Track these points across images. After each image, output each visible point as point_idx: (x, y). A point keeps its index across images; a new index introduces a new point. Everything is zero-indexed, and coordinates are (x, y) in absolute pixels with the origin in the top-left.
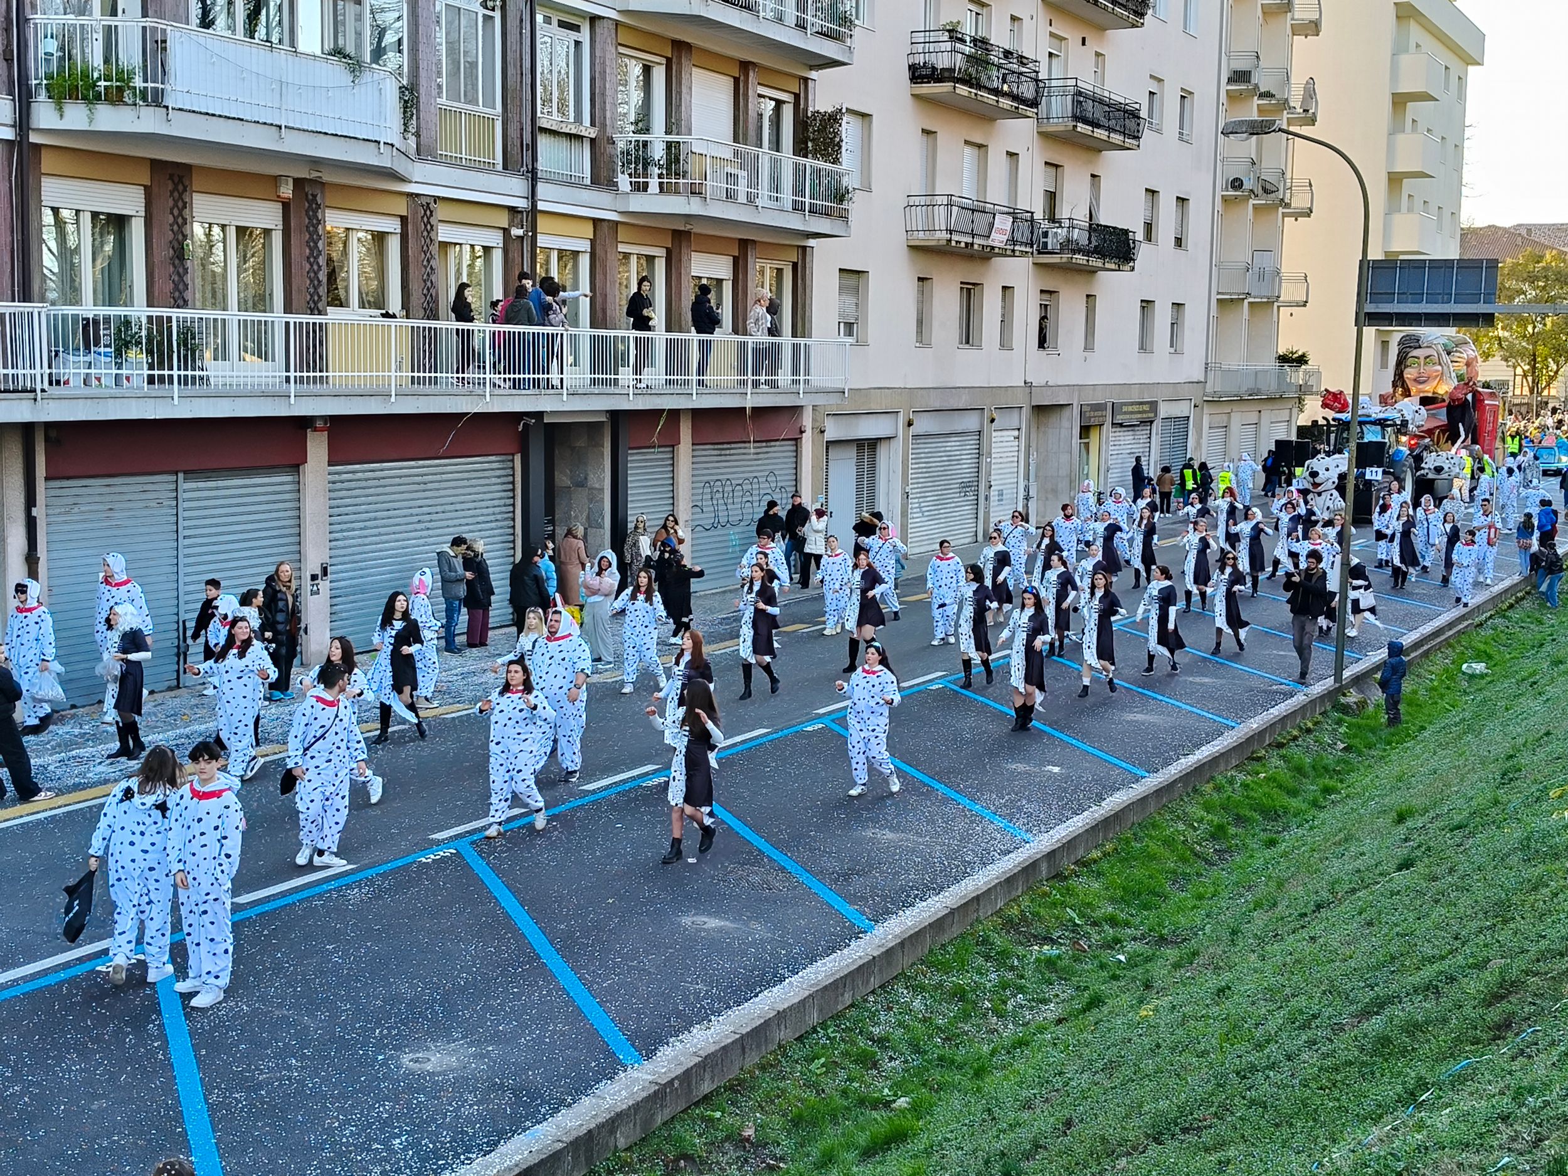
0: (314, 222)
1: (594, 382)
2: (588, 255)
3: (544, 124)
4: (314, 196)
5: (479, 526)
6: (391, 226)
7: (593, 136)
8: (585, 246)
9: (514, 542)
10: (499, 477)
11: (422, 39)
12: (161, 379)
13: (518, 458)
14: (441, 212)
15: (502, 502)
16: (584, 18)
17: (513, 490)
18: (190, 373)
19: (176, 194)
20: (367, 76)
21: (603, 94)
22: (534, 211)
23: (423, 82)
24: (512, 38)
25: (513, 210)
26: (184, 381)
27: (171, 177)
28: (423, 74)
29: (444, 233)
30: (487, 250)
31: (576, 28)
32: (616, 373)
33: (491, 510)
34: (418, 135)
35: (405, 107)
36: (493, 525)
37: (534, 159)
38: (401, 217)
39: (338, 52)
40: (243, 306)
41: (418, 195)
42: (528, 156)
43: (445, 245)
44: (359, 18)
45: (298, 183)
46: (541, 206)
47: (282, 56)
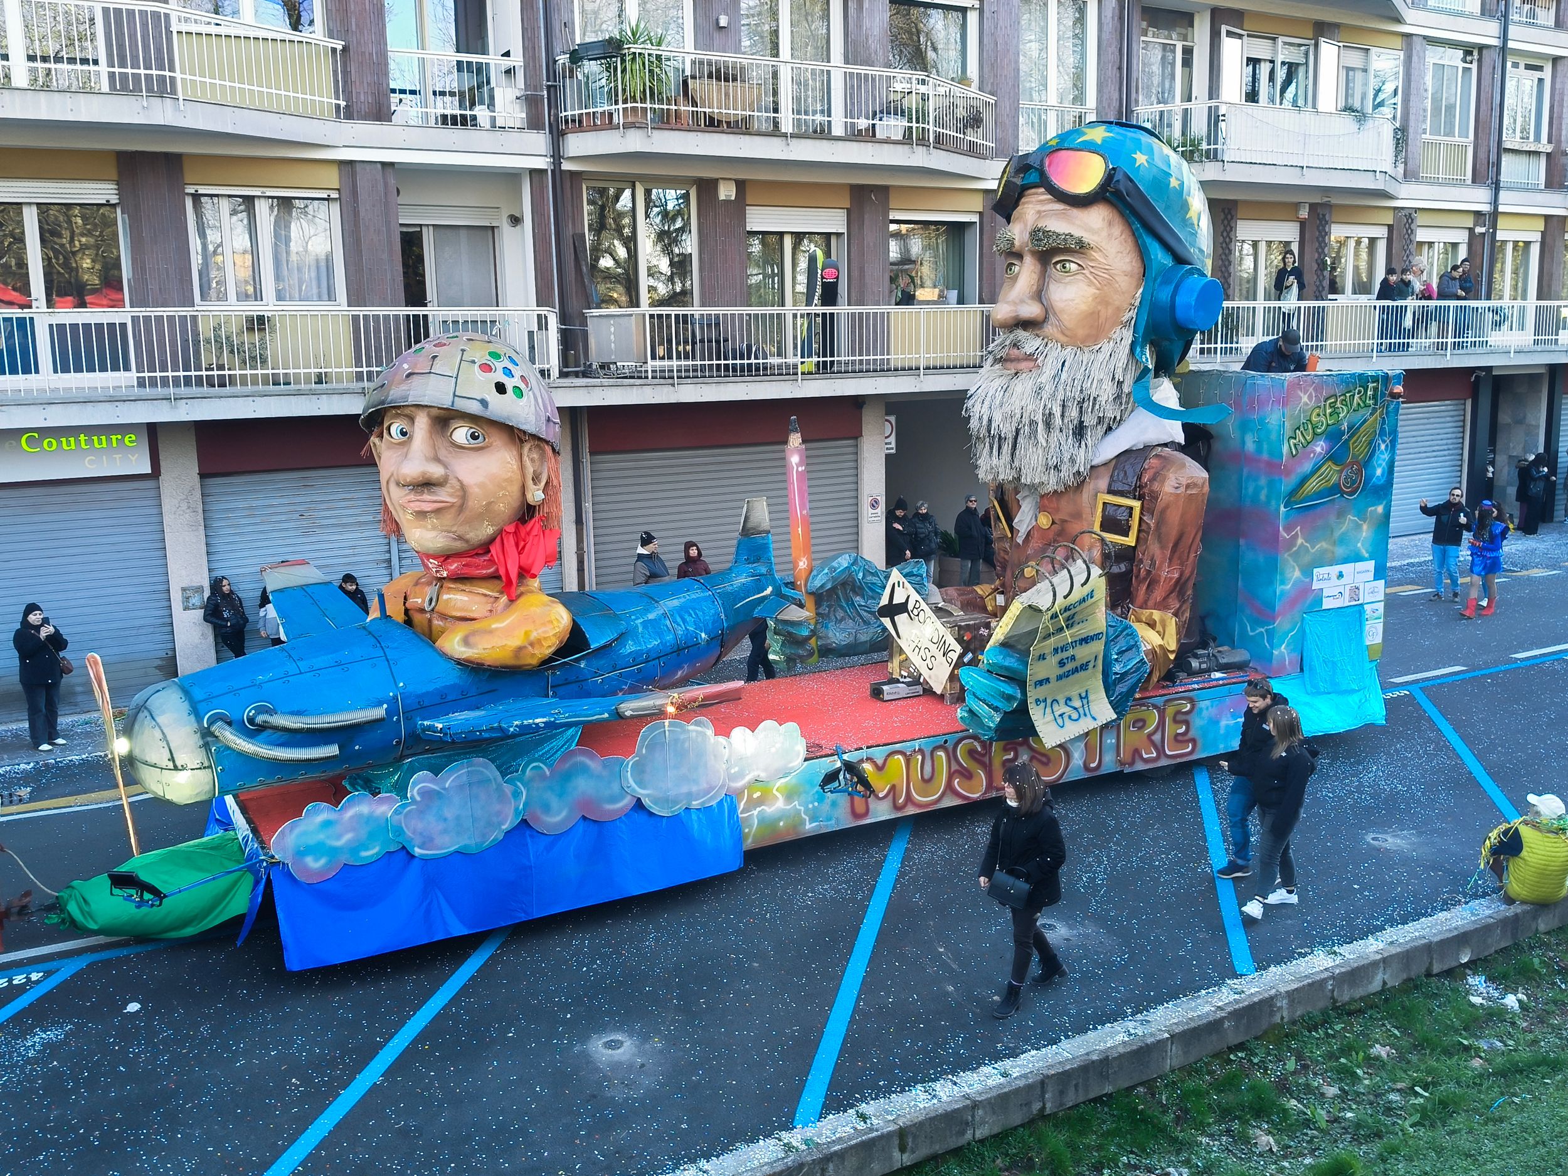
0: (1324, 234)
1: (1536, 342)
2: (1538, 245)
3: (1508, 145)
4: (1324, 215)
5: (1435, 454)
6: (1381, 232)
7: (1549, 151)
8: (1538, 237)
9: (1461, 466)
10: (1452, 416)
11: (1413, 91)
12: (1209, 349)
13: (1469, 403)
14: (1420, 219)
15: (1454, 435)
16: (1547, 60)
17: (1464, 427)
18: (1229, 345)
19: (1226, 222)
20: (1370, 123)
21: (1560, 117)
22: (1495, 215)
23: (1412, 123)
24: (1486, 82)
25: (1478, 214)
26: (1225, 351)
27: (1223, 211)
28: (1412, 117)
29: (1421, 235)
30: (1455, 245)
31: (1539, 68)
32: (1557, 334)
33: (1444, 442)
34: (1406, 164)
35: (1397, 144)
36: (1446, 453)
37: (1498, 173)
38: (1389, 226)
39: (1348, 109)
40: (1267, 298)
41: (1403, 208)
42: (1492, 172)
43: (1421, 244)
44: (1366, 84)
45: (1313, 207)
46: (1501, 209)
47: (1307, 116)
